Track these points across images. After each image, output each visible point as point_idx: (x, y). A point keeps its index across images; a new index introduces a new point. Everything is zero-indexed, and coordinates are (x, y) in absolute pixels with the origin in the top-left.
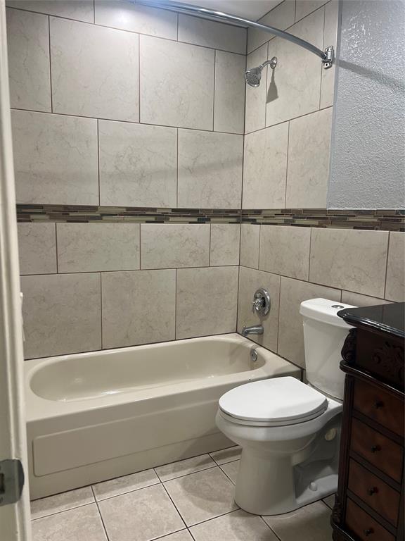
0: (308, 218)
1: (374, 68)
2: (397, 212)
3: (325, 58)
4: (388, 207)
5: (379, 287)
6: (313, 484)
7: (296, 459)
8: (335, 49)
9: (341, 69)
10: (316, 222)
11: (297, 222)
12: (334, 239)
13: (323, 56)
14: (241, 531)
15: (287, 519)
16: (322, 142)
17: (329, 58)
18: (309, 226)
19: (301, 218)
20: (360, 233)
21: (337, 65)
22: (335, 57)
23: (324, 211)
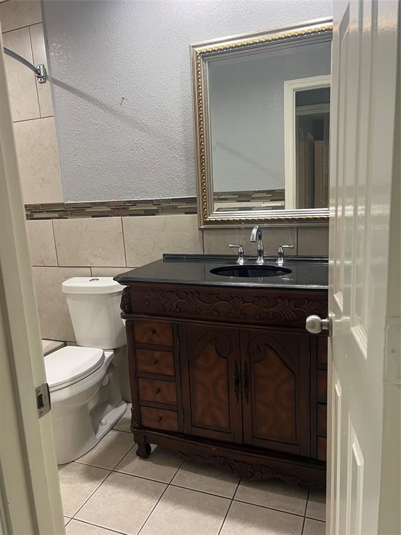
0: (47, 212)
1: (85, 90)
2: (125, 202)
3: (39, 74)
4: (117, 199)
5: (121, 259)
6: (103, 421)
7: (91, 405)
8: (46, 67)
9: (55, 85)
10: (56, 215)
11: (36, 216)
12: (77, 227)
13: (37, 71)
14: (64, 478)
15: (94, 452)
16: (48, 147)
17: (42, 74)
18: (49, 218)
19: (39, 212)
20: (98, 220)
21: (51, 82)
22: (48, 74)
23: (62, 205)
